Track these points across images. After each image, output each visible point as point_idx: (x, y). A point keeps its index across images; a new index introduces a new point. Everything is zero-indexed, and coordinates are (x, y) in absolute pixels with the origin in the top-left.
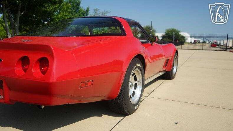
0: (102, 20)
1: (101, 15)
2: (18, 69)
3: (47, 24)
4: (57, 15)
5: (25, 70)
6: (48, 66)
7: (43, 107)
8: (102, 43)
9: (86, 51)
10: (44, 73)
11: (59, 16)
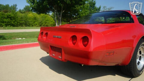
0: (117, 13)
1: (107, 10)
2: (70, 43)
3: (76, 17)
4: (81, 12)
5: (74, 44)
6: (88, 42)
7: (83, 65)
8: (119, 27)
9: (110, 33)
10: (85, 45)
11: (83, 12)
